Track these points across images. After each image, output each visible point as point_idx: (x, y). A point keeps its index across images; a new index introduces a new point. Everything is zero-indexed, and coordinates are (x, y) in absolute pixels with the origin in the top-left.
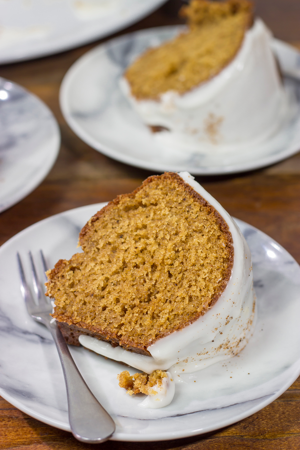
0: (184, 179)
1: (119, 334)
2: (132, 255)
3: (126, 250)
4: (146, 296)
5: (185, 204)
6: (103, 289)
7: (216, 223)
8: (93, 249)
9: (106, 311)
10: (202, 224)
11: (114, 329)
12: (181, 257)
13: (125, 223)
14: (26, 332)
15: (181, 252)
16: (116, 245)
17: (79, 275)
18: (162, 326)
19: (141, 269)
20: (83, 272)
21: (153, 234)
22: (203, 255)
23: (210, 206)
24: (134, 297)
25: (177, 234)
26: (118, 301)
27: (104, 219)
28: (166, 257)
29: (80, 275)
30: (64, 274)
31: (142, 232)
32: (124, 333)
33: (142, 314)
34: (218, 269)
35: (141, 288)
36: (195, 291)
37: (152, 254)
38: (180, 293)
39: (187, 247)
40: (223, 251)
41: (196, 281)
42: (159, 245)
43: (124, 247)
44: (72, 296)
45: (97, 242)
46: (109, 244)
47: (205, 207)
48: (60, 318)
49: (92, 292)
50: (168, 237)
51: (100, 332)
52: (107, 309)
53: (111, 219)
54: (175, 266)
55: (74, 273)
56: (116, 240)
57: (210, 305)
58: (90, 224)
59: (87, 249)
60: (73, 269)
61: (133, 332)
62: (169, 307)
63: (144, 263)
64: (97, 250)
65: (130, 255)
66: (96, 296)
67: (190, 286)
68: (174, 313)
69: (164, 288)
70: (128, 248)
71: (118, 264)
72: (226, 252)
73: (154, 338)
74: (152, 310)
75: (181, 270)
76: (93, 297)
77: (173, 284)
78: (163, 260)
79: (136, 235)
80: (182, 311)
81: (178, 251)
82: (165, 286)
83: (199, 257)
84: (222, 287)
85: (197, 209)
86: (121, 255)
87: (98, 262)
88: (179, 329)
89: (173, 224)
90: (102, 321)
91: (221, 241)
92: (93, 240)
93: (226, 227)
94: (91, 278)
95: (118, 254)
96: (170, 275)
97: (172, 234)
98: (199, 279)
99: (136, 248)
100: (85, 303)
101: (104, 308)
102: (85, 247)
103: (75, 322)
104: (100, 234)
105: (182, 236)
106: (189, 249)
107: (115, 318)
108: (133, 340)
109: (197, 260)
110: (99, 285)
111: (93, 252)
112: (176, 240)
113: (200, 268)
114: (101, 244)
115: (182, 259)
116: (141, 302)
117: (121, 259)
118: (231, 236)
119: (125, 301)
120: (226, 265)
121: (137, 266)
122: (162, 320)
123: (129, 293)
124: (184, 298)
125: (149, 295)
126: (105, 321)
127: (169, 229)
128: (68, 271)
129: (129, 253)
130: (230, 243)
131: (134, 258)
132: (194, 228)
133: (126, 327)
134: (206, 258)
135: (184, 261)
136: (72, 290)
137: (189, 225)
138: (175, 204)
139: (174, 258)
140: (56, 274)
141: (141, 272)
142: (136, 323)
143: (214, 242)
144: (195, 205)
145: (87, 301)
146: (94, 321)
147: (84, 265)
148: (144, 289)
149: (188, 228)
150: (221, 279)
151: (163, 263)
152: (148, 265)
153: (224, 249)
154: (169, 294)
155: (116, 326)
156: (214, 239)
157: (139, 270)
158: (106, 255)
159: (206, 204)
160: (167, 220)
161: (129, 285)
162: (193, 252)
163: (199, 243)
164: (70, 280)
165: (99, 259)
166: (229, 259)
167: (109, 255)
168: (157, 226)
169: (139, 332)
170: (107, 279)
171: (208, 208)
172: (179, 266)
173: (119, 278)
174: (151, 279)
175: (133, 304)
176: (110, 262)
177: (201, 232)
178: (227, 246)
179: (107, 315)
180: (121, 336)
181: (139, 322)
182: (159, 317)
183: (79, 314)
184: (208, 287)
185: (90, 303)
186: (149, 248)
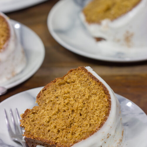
1: (56, 142)
2: (62, 106)
3: (59, 104)
4: (69, 124)
5: (88, 81)
6: (48, 122)
7: (103, 90)
8: (43, 104)
9: (50, 132)
10: (96, 91)
11: (54, 140)
12: (86, 106)
13: (59, 91)
15: (86, 104)
16: (55, 101)
17: (36, 116)
18: (77, 138)
19: (67, 112)
20: (38, 114)
22: (97, 105)
23: (100, 82)
24: (63, 125)
25: (84, 95)
26: (55, 127)
27: (49, 89)
28: (79, 106)
29: (37, 116)
30: (29, 116)
31: (67, 95)
32: (58, 141)
33: (67, 133)
34: (103, 111)
35: (66, 121)
36: (92, 122)
37: (72, 105)
38: (86, 122)
39: (89, 101)
40: (106, 103)
41: (93, 117)
42: (76, 101)
43: (58, 102)
44: (33, 126)
45: (45, 100)
46: (51, 101)
49: (43, 123)
50: (80, 97)
51: (47, 142)
52: (50, 131)
53: (52, 90)
54: (83, 110)
55: (34, 115)
56: (54, 99)
57: (99, 127)
58: (42, 92)
59: (40, 104)
60: (34, 113)
61: (63, 141)
62: (80, 129)
63: (68, 110)
64: (45, 104)
65: (61, 106)
66: (45, 125)
67: (90, 119)
68: (82, 132)
69: (77, 121)
70: (60, 103)
72: (107, 103)
73: (73, 143)
74: (72, 130)
75: (86, 112)
76: (43, 126)
77: (82, 119)
78: (77, 107)
79: (64, 97)
80: (86, 131)
81: (84, 104)
82: (78, 119)
83: (94, 106)
84: (105, 119)
85: (94, 84)
86: (57, 106)
87: (46, 110)
88: (85, 139)
89: (82, 91)
90: (48, 136)
91: (105, 98)
92: (43, 99)
93: (108, 92)
94: (42, 117)
95: (56, 106)
96: (81, 115)
97: (82, 95)
98: (95, 116)
99: (64, 102)
100: (39, 129)
101: (49, 131)
102: (39, 103)
103: (35, 138)
104: (47, 96)
105: (87, 96)
106: (90, 103)
107: (54, 135)
108: (63, 144)
109: (94, 107)
110: (46, 120)
111: (43, 105)
112: (84, 98)
113: (95, 111)
114: (47, 101)
116: (66, 127)
117: (57, 108)
118: (110, 96)
119: (59, 127)
120: (107, 109)
121: (65, 111)
122: (77, 135)
123: (61, 123)
124: (87, 125)
125: (71, 124)
126: (49, 136)
127: (80, 94)
128: (31, 114)
129: (61, 105)
131: (63, 107)
132: (92, 92)
133: (59, 139)
134: (98, 106)
135: (87, 108)
136: (33, 123)
137: (90, 91)
138: (83, 81)
139: (83, 107)
140: (25, 116)
141: (67, 114)
142: (64, 137)
143: (102, 99)
144: (93, 82)
146: (44, 136)
147: (39, 111)
148: (68, 121)
149: (90, 93)
150: (105, 116)
151: (77, 109)
152: (70, 110)
154: (80, 123)
155: (55, 138)
156: (102, 97)
157: (66, 113)
158: (50, 106)
159: (98, 81)
160: (79, 89)
161: (61, 120)
162: (92, 103)
163: (95, 99)
164: (32, 118)
165: (46, 108)
166: (108, 107)
167: (51, 106)
168: (74, 92)
169: (66, 141)
170: (50, 117)
171: (99, 83)
172: (85, 110)
173: (56, 117)
174: (72, 117)
175: (63, 128)
176: (52, 109)
177: (96, 94)
178: (108, 100)
179: (51, 134)
180: (57, 143)
181: (66, 137)
182: (75, 134)
183: (37, 134)
184: (99, 119)
185: (42, 129)
186: (70, 102)
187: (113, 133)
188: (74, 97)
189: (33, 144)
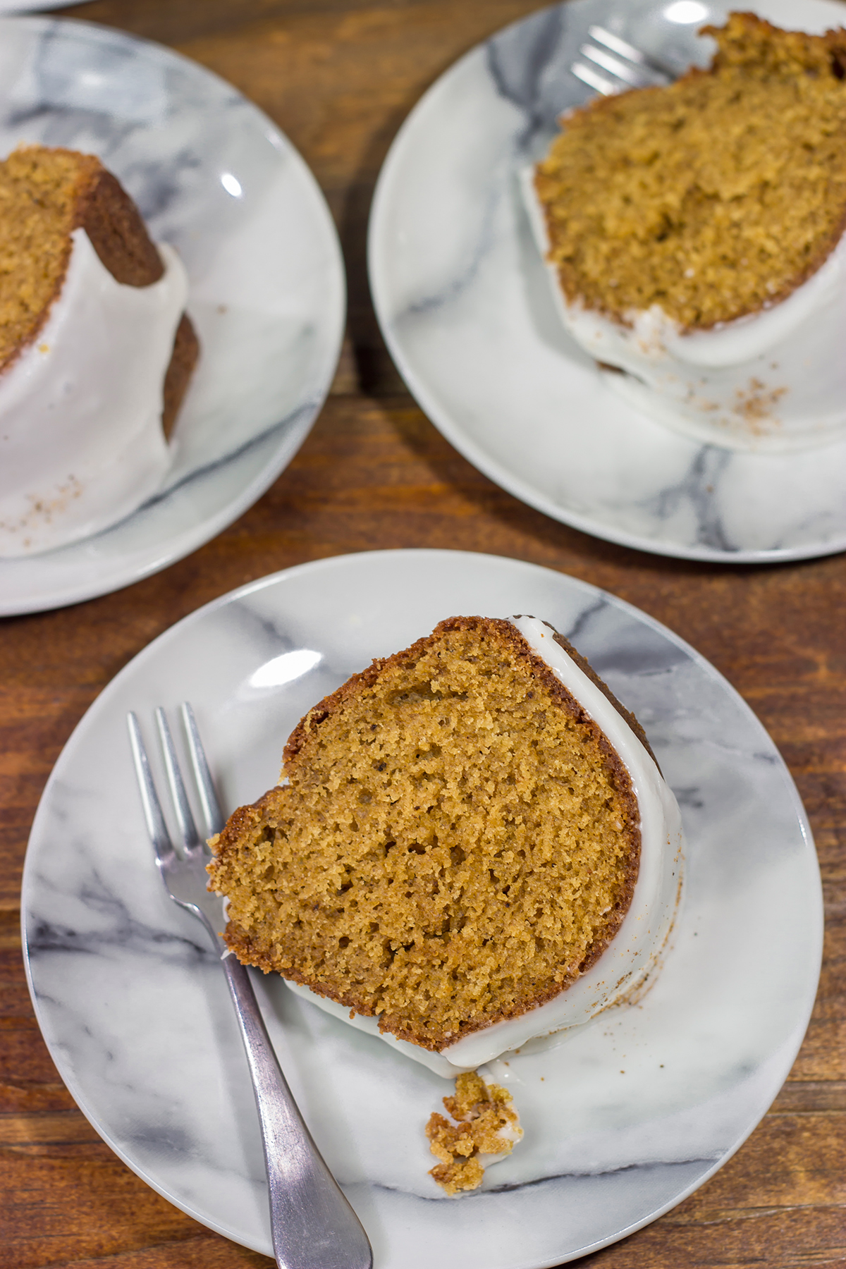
0: (531, 645)
1: (378, 1012)
2: (407, 821)
3: (393, 806)
4: (439, 923)
5: (533, 708)
7: (603, 768)
8: (316, 790)
9: (348, 951)
10: (571, 766)
11: (367, 998)
12: (521, 841)
13: (389, 735)
15: (520, 827)
16: (370, 787)
17: (284, 850)
18: (474, 1002)
19: (427, 856)
20: (293, 845)
21: (457, 772)
22: (571, 842)
23: (590, 723)
24: (412, 924)
25: (511, 781)
26: (374, 928)
27: (342, 718)
28: (485, 838)
29: (287, 853)
30: (250, 845)
31: (430, 766)
32: (389, 1010)
33: (429, 966)
34: (602, 882)
35: (427, 904)
37: (453, 820)
38: (517, 929)
39: (535, 816)
42: (470, 799)
43: (388, 796)
44: (270, 903)
45: (325, 775)
46: (354, 782)
47: (579, 724)
48: (244, 955)
49: (315, 898)
50: (490, 787)
52: (351, 944)
53: (358, 721)
54: (507, 858)
55: (272, 845)
56: (369, 774)
57: (582, 967)
58: (308, 730)
59: (302, 789)
61: (411, 1011)
62: (490, 959)
63: (435, 844)
64: (324, 795)
65: (402, 819)
66: (324, 911)
67: (539, 915)
68: (501, 976)
69: (479, 912)
70: (397, 801)
71: (374, 837)
72: (622, 842)
73: (456, 1030)
74: (453, 962)
75: (520, 871)
76: (317, 912)
77: (502, 904)
78: (479, 842)
80: (520, 973)
81: (513, 823)
82: (483, 905)
83: (561, 846)
84: (612, 928)
85: (559, 725)
86: (382, 815)
87: (329, 826)
88: (510, 1015)
89: (503, 756)
90: (339, 975)
91: (613, 815)
92: (316, 767)
93: (626, 781)
94: (311, 864)
95: (375, 812)
96: (494, 881)
97: (500, 779)
98: (561, 900)
99: (417, 808)
100: (299, 923)
101: (345, 941)
102: (296, 784)
104: (331, 753)
105: (525, 787)
106: (538, 825)
107: (367, 970)
109: (557, 852)
110: (332, 883)
111: (315, 798)
112: (510, 796)
113: (563, 872)
114: (335, 784)
115: (523, 846)
116: (426, 937)
117: (382, 824)
118: (636, 805)
119: (391, 932)
120: (621, 875)
121: (417, 848)
122: (474, 989)
123: (401, 914)
124: (525, 943)
125: (446, 925)
126: (347, 974)
127: (494, 767)
129: (400, 813)
130: (632, 823)
131: (411, 828)
132: (551, 772)
133: (392, 997)
134: (577, 849)
135: (527, 850)
136: (269, 886)
137: (542, 763)
138: (509, 703)
139: (504, 839)
140: (231, 843)
141: (427, 866)
142: (417, 987)
143: (596, 813)
144: (555, 715)
145: (303, 920)
146: (320, 971)
147: (295, 829)
148: (435, 909)
149: (538, 771)
150: (608, 909)
151: (478, 848)
152: (443, 851)
153: (619, 835)
156: (597, 807)
157: (424, 858)
158: (347, 810)
159: (580, 717)
160: (489, 742)
161: (400, 895)
163: (561, 811)
164: (263, 861)
165: (330, 817)
166: (628, 862)
167: (353, 812)
168: (465, 754)
169: (423, 1011)
170: (350, 870)
171: (586, 730)
172: (515, 861)
173: (378, 871)
174: (451, 886)
175: (410, 940)
176: (355, 828)
178: (626, 828)
179: (352, 961)
180: (382, 1016)
181: (423, 988)
182: (468, 981)
183: (287, 950)
184: (581, 922)
185: (311, 926)
186: (446, 807)
188: (465, 782)
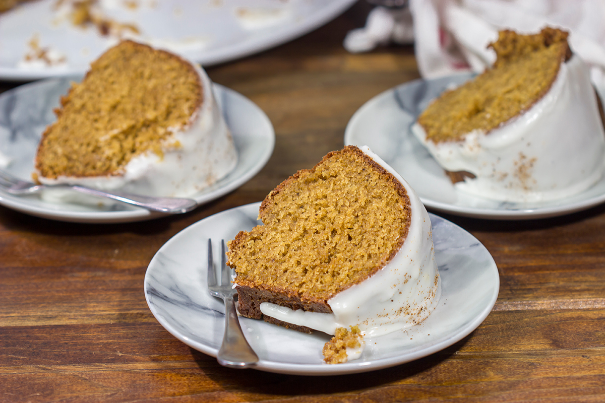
0: (363, 151)
1: (300, 291)
2: (313, 222)
3: (306, 219)
4: (326, 257)
5: (365, 173)
6: (284, 255)
7: (395, 189)
8: (273, 220)
9: (287, 274)
10: (381, 190)
11: (296, 288)
12: (361, 221)
13: (305, 195)
14: (205, 308)
15: (360, 217)
16: (297, 215)
17: (260, 244)
18: (342, 281)
19: (321, 233)
20: (264, 241)
21: (333, 202)
22: (382, 217)
23: (389, 174)
24: (315, 258)
25: (356, 201)
26: (299, 263)
27: (284, 192)
28: (346, 222)
29: (262, 244)
30: (245, 244)
31: (322, 202)
32: (305, 290)
33: (322, 273)
34: (396, 229)
35: (321, 250)
36: (374, 249)
37: (332, 220)
38: (360, 252)
39: (366, 211)
40: (401, 213)
42: (339, 212)
43: (304, 216)
44: (254, 263)
45: (277, 214)
46: (290, 214)
47: (384, 175)
48: (242, 282)
49: (273, 257)
51: (282, 291)
52: (288, 271)
53: (291, 192)
54: (355, 228)
55: (255, 242)
56: (296, 210)
57: (388, 260)
58: (270, 198)
59: (267, 221)
60: (255, 239)
61: (314, 289)
62: (348, 264)
63: (324, 229)
64: (277, 221)
65: (310, 223)
66: (277, 261)
67: (369, 245)
68: (353, 269)
69: (343, 249)
70: (308, 217)
71: (298, 231)
72: (403, 213)
73: (334, 292)
74: (332, 268)
75: (361, 232)
76: (274, 262)
77: (353, 245)
78: (343, 224)
79: (316, 205)
80: (361, 268)
81: (357, 216)
82: (345, 247)
83: (377, 219)
84: (400, 244)
85: (376, 177)
86: (302, 223)
87: (279, 231)
88: (358, 282)
89: (353, 193)
91: (399, 204)
92: (274, 212)
93: (404, 191)
94: (272, 246)
95: (299, 223)
96: (350, 238)
97: (352, 201)
98: (378, 239)
99: (317, 215)
100: (266, 268)
101: (285, 271)
102: (265, 219)
103: (256, 285)
104: (280, 206)
105: (362, 202)
106: (368, 214)
107: (296, 278)
108: (314, 295)
109: (376, 222)
110: (280, 251)
111: (273, 223)
112: (356, 206)
113: (379, 229)
114: (282, 215)
115: (362, 223)
116: (321, 263)
117: (302, 226)
118: (409, 199)
119: (306, 263)
120: (403, 225)
121: (317, 232)
122: (342, 276)
123: (310, 255)
124: (363, 256)
126: (287, 282)
127: (349, 198)
128: (248, 241)
129: (309, 221)
130: (407, 206)
131: (314, 225)
132: (373, 194)
133: (307, 285)
134: (385, 220)
135: (364, 224)
136: (253, 257)
137: (368, 192)
138: (355, 174)
139: (354, 222)
140: (236, 244)
141: (322, 237)
142: (317, 280)
143: (392, 206)
144: (374, 174)
145: (268, 266)
146: (275, 282)
147: (265, 235)
148: (325, 251)
149: (367, 195)
150: (398, 237)
151: (343, 227)
152: (328, 231)
153: (402, 211)
154: (349, 254)
155: (298, 285)
156: (393, 202)
157: (320, 235)
158: (287, 224)
159: (385, 172)
160: (347, 189)
161: (309, 249)
162: (372, 216)
163: (378, 207)
164: (251, 249)
165: (280, 228)
166: (406, 220)
167: (289, 225)
168: (337, 195)
169: (319, 288)
170: (288, 246)
171: (387, 176)
172: (358, 229)
173: (300, 243)
174: (331, 242)
175: (314, 264)
176: (290, 230)
177: (380, 197)
178: (405, 208)
179: (289, 277)
180: (302, 293)
181: (320, 280)
182: (339, 274)
183: (261, 278)
184: (386, 244)
185: (271, 267)
186: (329, 215)
187: (415, 273)
188: (337, 205)
189: (252, 301)
